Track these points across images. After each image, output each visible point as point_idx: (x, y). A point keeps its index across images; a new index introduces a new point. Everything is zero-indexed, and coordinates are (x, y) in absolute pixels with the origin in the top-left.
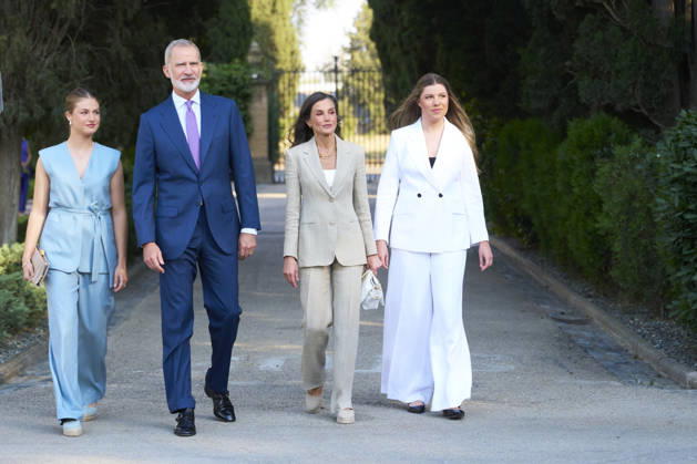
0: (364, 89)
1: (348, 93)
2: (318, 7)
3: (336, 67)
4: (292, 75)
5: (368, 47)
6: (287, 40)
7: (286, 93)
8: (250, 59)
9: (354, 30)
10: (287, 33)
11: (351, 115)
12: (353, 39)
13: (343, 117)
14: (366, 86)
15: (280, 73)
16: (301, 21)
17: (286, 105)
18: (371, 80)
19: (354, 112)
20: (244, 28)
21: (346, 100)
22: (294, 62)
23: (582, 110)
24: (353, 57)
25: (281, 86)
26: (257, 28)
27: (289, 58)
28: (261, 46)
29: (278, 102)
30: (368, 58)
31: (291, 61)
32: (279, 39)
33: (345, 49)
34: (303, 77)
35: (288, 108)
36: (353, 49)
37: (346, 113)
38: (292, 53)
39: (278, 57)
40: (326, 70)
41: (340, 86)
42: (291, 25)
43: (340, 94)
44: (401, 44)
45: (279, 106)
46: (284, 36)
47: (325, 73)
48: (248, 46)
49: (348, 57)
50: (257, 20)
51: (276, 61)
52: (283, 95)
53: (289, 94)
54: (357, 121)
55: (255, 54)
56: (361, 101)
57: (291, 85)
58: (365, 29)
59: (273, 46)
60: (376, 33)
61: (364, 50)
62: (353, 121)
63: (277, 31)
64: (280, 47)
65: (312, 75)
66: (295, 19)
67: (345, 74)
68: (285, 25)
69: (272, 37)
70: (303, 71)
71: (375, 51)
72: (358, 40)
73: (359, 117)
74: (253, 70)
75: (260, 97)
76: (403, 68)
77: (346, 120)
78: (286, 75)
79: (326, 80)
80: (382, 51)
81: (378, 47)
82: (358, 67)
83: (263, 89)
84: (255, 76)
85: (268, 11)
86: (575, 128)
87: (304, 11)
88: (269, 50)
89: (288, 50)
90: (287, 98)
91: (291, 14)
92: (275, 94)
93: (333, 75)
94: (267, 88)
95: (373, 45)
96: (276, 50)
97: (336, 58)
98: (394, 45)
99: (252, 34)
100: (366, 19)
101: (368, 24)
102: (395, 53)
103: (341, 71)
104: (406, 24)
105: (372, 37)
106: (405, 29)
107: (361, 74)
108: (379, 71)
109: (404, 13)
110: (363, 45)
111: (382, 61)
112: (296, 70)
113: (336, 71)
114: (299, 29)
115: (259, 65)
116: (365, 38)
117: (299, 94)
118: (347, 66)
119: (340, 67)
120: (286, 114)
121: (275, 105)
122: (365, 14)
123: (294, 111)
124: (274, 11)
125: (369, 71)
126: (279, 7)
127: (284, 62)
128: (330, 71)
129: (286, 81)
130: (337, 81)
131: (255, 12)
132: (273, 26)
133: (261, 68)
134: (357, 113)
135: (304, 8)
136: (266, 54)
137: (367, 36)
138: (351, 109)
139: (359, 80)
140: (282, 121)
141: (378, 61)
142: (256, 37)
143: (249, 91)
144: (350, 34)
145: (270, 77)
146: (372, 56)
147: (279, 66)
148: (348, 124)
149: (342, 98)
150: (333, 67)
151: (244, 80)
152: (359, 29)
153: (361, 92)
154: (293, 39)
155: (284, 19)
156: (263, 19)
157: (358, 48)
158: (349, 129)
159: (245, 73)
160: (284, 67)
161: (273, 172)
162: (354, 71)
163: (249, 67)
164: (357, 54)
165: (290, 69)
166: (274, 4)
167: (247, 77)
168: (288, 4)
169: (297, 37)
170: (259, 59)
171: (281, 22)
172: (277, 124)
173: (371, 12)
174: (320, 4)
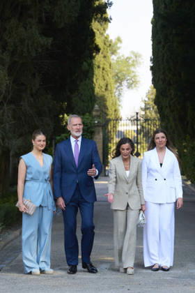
1: (143, 131)
2: (129, 88)
3: (137, 118)
4: (115, 121)
5: (153, 108)
6: (112, 104)
7: (112, 130)
8: (94, 113)
9: (147, 99)
10: (113, 100)
11: (144, 142)
12: (146, 104)
14: (152, 128)
15: (110, 120)
16: (120, 94)
18: (155, 124)
19: (146, 141)
20: (91, 97)
21: (142, 134)
22: (116, 115)
24: (146, 113)
25: (109, 127)
26: (98, 98)
27: (113, 113)
28: (100, 107)
29: (108, 135)
30: (153, 114)
32: (109, 104)
33: (141, 109)
34: (121, 123)
35: (113, 138)
36: (146, 109)
37: (142, 141)
38: (115, 111)
39: (108, 113)
40: (132, 119)
41: (139, 127)
42: (115, 96)
44: (170, 106)
45: (108, 137)
46: (111, 102)
47: (131, 121)
48: (93, 107)
49: (143, 113)
50: (98, 93)
51: (107, 115)
52: (110, 132)
53: (114, 131)
54: (147, 145)
55: (97, 111)
56: (150, 135)
57: (115, 127)
58: (152, 99)
59: (105, 107)
60: (157, 101)
62: (145, 145)
63: (108, 99)
64: (109, 109)
65: (125, 121)
66: (117, 93)
67: (142, 121)
68: (112, 97)
69: (105, 102)
70: (121, 120)
71: (157, 110)
72: (148, 104)
73: (148, 143)
74: (95, 119)
75: (99, 133)
76: (171, 119)
77: (142, 144)
78: (112, 122)
79: (132, 125)
80: (160, 110)
81: (158, 108)
82: (149, 118)
83: (100, 128)
84: (96, 122)
85: (103, 90)
88: (103, 109)
89: (113, 109)
90: (112, 133)
91: (115, 90)
92: (107, 130)
93: (136, 122)
94: (103, 128)
95: (156, 107)
96: (107, 109)
97: (137, 113)
98: (167, 107)
99: (95, 101)
100: (152, 94)
101: (153, 97)
102: (167, 111)
103: (140, 120)
104: (172, 96)
105: (155, 103)
106: (172, 99)
107: (150, 122)
108: (159, 120)
110: (151, 107)
111: (160, 115)
112: (117, 119)
113: (137, 120)
114: (119, 98)
115: (99, 116)
116: (152, 103)
117: (119, 131)
118: (143, 117)
119: (139, 118)
120: (112, 141)
122: (153, 91)
123: (116, 140)
124: (106, 90)
125: (154, 120)
126: (109, 87)
127: (111, 116)
128: (134, 120)
129: (112, 124)
130: (137, 125)
131: (97, 90)
132: (106, 97)
133: (100, 118)
135: (122, 88)
136: (102, 111)
138: (145, 139)
139: (149, 124)
140: (109, 145)
141: (158, 115)
142: (98, 102)
143: (93, 130)
144: (145, 101)
145: (104, 123)
146: (155, 112)
147: (108, 117)
148: (143, 147)
149: (140, 134)
150: (135, 118)
151: (91, 123)
152: (149, 99)
153: (150, 131)
154: (116, 104)
155: (111, 93)
156: (101, 93)
157: (149, 108)
158: (143, 149)
159: (92, 120)
160: (111, 118)
161: (105, 170)
162: (146, 120)
163: (93, 117)
164: (148, 111)
165: (114, 118)
166: (107, 86)
167: (93, 122)
168: (113, 86)
169: (118, 102)
170: (98, 113)
171: (110, 95)
172: (107, 146)
173: (155, 90)
174: (129, 86)
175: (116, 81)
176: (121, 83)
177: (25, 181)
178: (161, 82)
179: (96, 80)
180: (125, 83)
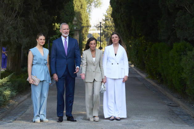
0: (109, 32)
1: (104, 34)
3: (100, 25)
4: (87, 28)
5: (110, 20)
6: (85, 17)
7: (85, 33)
8: (74, 23)
9: (106, 14)
10: (85, 14)
11: (105, 41)
12: (106, 17)
13: (103, 41)
14: (110, 32)
15: (83, 27)
16: (90, 11)
17: (85, 37)
18: (111, 29)
19: (106, 40)
20: (72, 13)
21: (104, 35)
23: (177, 40)
24: (106, 23)
25: (83, 31)
26: (76, 13)
27: (86, 23)
28: (77, 19)
29: (82, 36)
30: (111, 23)
31: (86, 24)
33: (103, 20)
34: (90, 29)
35: (85, 38)
36: (106, 20)
37: (103, 40)
38: (87, 21)
39: (82, 22)
40: (97, 26)
41: (102, 31)
42: (87, 12)
43: (102, 34)
44: (121, 18)
46: (84, 16)
47: (97, 27)
48: (73, 18)
49: (104, 23)
50: (76, 10)
51: (82, 24)
52: (84, 34)
53: (86, 34)
54: (107, 42)
55: (75, 21)
56: (108, 36)
57: (87, 31)
58: (110, 14)
60: (113, 15)
61: (109, 20)
62: (106, 42)
63: (82, 14)
64: (83, 19)
65: (93, 28)
66: (88, 10)
67: (104, 28)
68: (85, 12)
69: (81, 16)
70: (90, 27)
71: (113, 21)
72: (107, 17)
73: (107, 41)
74: (75, 26)
75: (77, 35)
76: (122, 26)
77: (104, 42)
78: (85, 28)
79: (97, 30)
80: (115, 21)
81: (113, 19)
82: (108, 26)
83: (78, 32)
84: (75, 28)
85: (80, 8)
86: (175, 45)
87: (91, 8)
88: (79, 20)
89: (86, 20)
90: (85, 35)
91: (87, 9)
92: (82, 33)
93: (100, 28)
94: (79, 32)
95: (112, 19)
96: (82, 20)
97: (101, 23)
98: (119, 19)
99: (74, 15)
100: (110, 11)
101: (111, 12)
102: (119, 21)
103: (102, 27)
104: (122, 12)
105: (112, 16)
106: (122, 14)
107: (108, 28)
108: (114, 27)
109: (122, 9)
110: (109, 19)
111: (115, 24)
112: (88, 26)
113: (101, 27)
114: (89, 13)
115: (77, 25)
116: (110, 16)
117: (89, 34)
118: (104, 25)
119: (102, 25)
120: (85, 40)
121: (82, 37)
122: (110, 9)
123: (87, 39)
124: (81, 8)
125: (111, 27)
126: (83, 6)
128: (99, 27)
129: (85, 29)
130: (101, 30)
131: (76, 8)
132: (81, 13)
133: (77, 26)
134: (107, 40)
135: (91, 7)
136: (79, 21)
137: (111, 16)
138: (105, 39)
139: (108, 29)
141: (114, 24)
142: (76, 16)
143: (73, 33)
144: (105, 15)
145: (80, 28)
146: (112, 22)
147: (83, 25)
148: (104, 44)
149: (102, 35)
150: (99, 25)
152: (108, 14)
153: (108, 34)
154: (87, 17)
155: (84, 10)
156: (78, 10)
157: (108, 20)
158: (104, 45)
159: (72, 27)
160: (84, 25)
162: (106, 27)
163: (73, 25)
164: (107, 22)
165: (86, 26)
166: (82, 6)
167: (73, 28)
168: (86, 6)
169: (89, 16)
170: (76, 23)
171: (84, 11)
172: (82, 43)
173: (112, 8)
174: (96, 6)
175: (88, 3)
176: (90, 4)
177: (32, 65)
178: (115, 4)
179: (75, 2)
180: (93, 4)
